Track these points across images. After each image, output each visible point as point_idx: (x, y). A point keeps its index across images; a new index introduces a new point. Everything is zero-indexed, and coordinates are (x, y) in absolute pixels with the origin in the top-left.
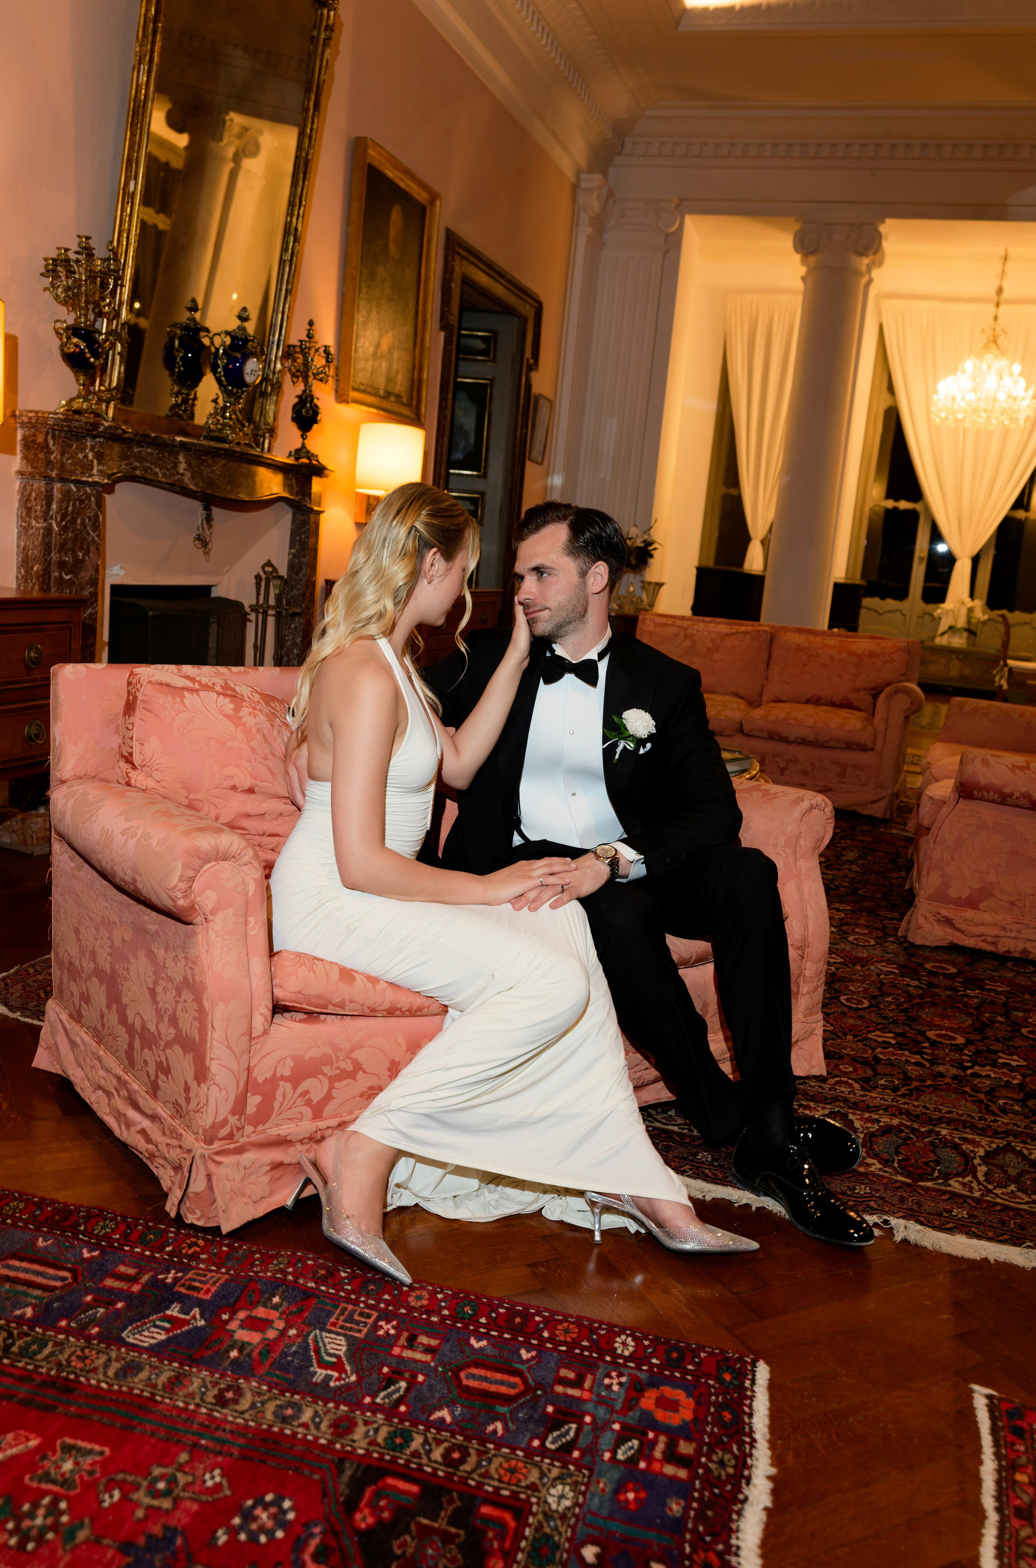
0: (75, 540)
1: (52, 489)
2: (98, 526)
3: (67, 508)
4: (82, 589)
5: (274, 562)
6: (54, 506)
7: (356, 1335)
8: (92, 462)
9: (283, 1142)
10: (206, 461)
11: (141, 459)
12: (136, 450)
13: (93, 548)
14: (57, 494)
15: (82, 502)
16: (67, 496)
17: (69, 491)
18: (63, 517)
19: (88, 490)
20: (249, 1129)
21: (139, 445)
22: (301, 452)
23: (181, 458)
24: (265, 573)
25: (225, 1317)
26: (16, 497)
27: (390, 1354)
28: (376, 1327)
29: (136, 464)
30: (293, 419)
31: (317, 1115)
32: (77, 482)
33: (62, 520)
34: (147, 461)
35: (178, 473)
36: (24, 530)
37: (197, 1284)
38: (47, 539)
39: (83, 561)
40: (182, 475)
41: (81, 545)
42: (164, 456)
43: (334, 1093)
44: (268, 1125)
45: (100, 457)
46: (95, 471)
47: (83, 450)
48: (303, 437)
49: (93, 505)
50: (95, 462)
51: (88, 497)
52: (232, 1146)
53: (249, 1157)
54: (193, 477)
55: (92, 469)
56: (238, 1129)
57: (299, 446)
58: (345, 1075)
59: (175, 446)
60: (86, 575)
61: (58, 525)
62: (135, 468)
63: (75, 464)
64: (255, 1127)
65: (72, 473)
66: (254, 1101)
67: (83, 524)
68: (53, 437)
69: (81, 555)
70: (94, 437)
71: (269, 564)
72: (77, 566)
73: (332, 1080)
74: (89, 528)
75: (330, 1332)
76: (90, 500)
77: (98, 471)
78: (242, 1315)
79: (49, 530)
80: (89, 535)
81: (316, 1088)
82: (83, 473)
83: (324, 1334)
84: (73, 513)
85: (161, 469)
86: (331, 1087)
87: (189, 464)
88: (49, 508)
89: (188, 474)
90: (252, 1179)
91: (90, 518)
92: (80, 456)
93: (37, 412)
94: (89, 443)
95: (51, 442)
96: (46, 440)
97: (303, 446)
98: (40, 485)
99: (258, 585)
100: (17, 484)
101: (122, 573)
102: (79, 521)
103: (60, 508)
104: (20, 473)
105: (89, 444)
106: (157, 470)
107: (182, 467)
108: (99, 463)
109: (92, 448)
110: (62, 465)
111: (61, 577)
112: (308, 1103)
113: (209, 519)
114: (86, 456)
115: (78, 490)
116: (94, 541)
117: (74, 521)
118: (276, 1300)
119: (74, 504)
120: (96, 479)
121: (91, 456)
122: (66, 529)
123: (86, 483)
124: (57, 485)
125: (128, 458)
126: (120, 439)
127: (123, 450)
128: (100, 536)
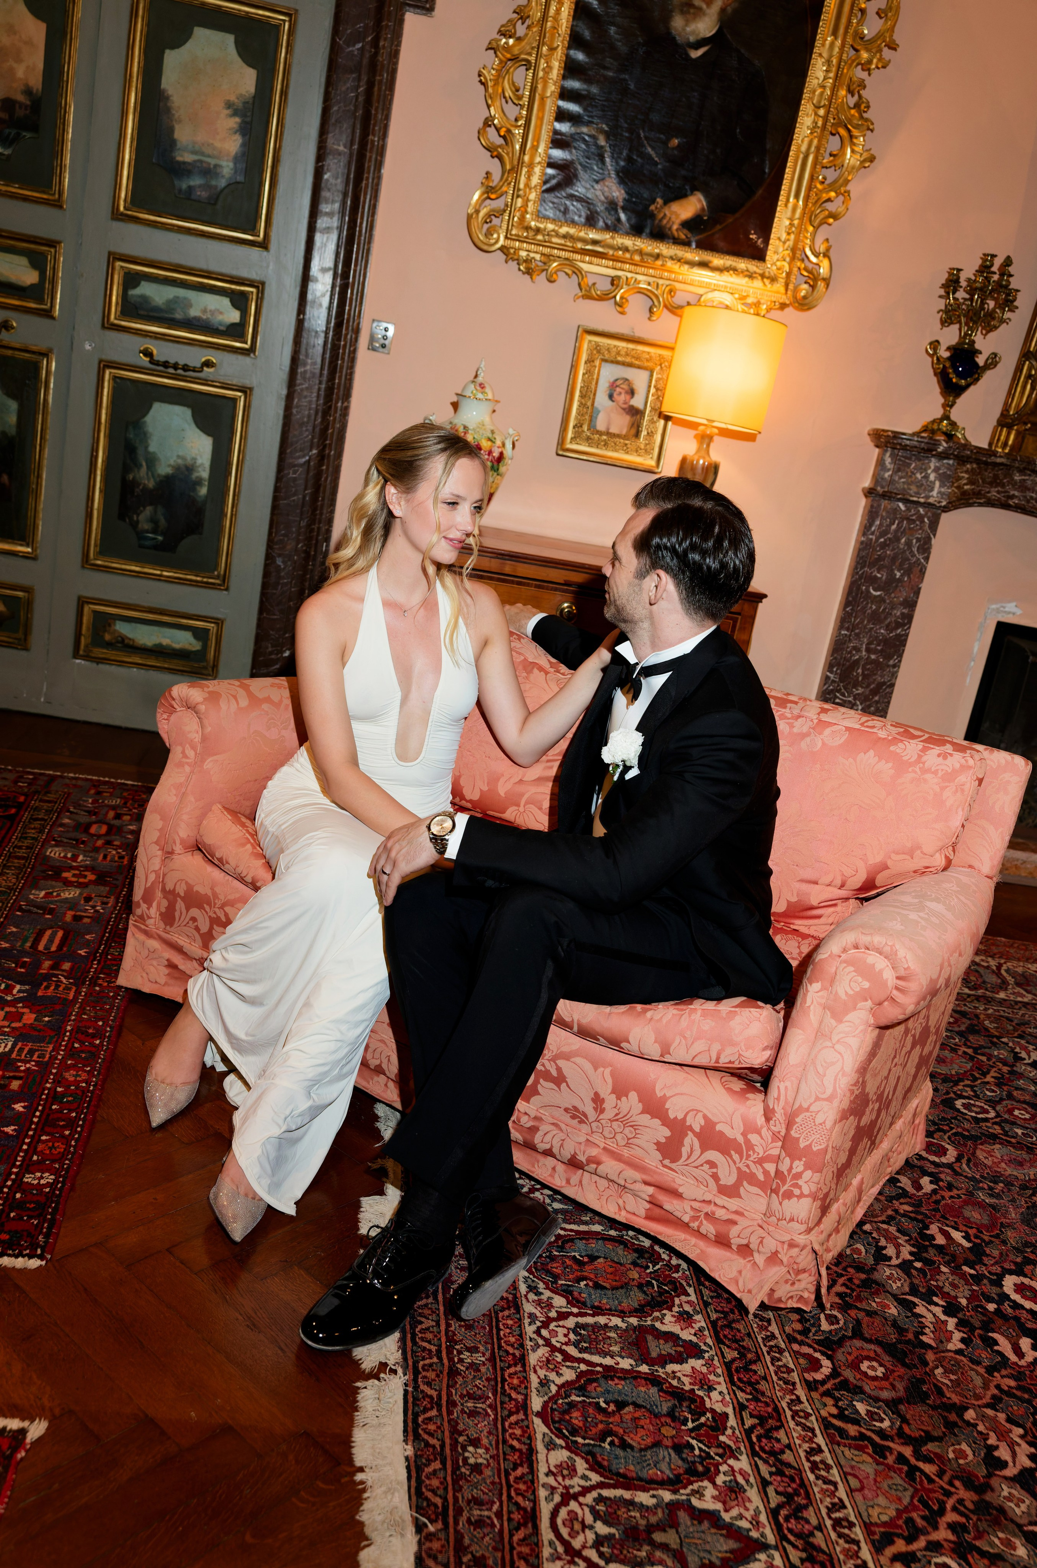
0: (894, 559)
1: (879, 506)
2: (925, 548)
3: (892, 525)
4: (892, 608)
6: (878, 522)
8: (934, 483)
11: (1023, 487)
12: (1017, 477)
13: (916, 570)
14: (882, 511)
15: (911, 522)
16: (894, 514)
17: (896, 510)
18: (883, 534)
19: (921, 511)
21: (1022, 471)
29: (1016, 493)
32: (906, 501)
33: (881, 536)
38: (862, 553)
39: (900, 580)
41: (901, 565)
45: (943, 478)
46: (935, 493)
47: (923, 470)
49: (927, 527)
50: (937, 484)
51: (921, 518)
53: (154, 944)
55: (932, 490)
60: (902, 594)
61: (878, 540)
62: (1013, 497)
63: (910, 484)
65: (904, 492)
67: (909, 544)
68: (890, 456)
69: (898, 574)
70: (940, 458)
72: (890, 585)
74: (915, 550)
76: (923, 522)
77: (939, 492)
80: (913, 556)
82: (918, 493)
84: (896, 531)
88: (871, 525)
91: (918, 540)
92: (919, 476)
94: (933, 463)
95: (887, 460)
96: (883, 458)
98: (872, 502)
100: (864, 500)
101: (1019, 612)
102: (903, 540)
103: (881, 525)
104: (866, 491)
105: (932, 465)
108: (943, 485)
109: (936, 470)
110: (891, 483)
111: (869, 592)
114: (926, 477)
115: (908, 509)
116: (918, 562)
117: (898, 540)
119: (901, 523)
120: (931, 500)
121: (932, 477)
122: (883, 546)
123: (917, 503)
124: (884, 503)
125: (1003, 486)
126: (986, 463)
127: (996, 477)
128: (927, 559)
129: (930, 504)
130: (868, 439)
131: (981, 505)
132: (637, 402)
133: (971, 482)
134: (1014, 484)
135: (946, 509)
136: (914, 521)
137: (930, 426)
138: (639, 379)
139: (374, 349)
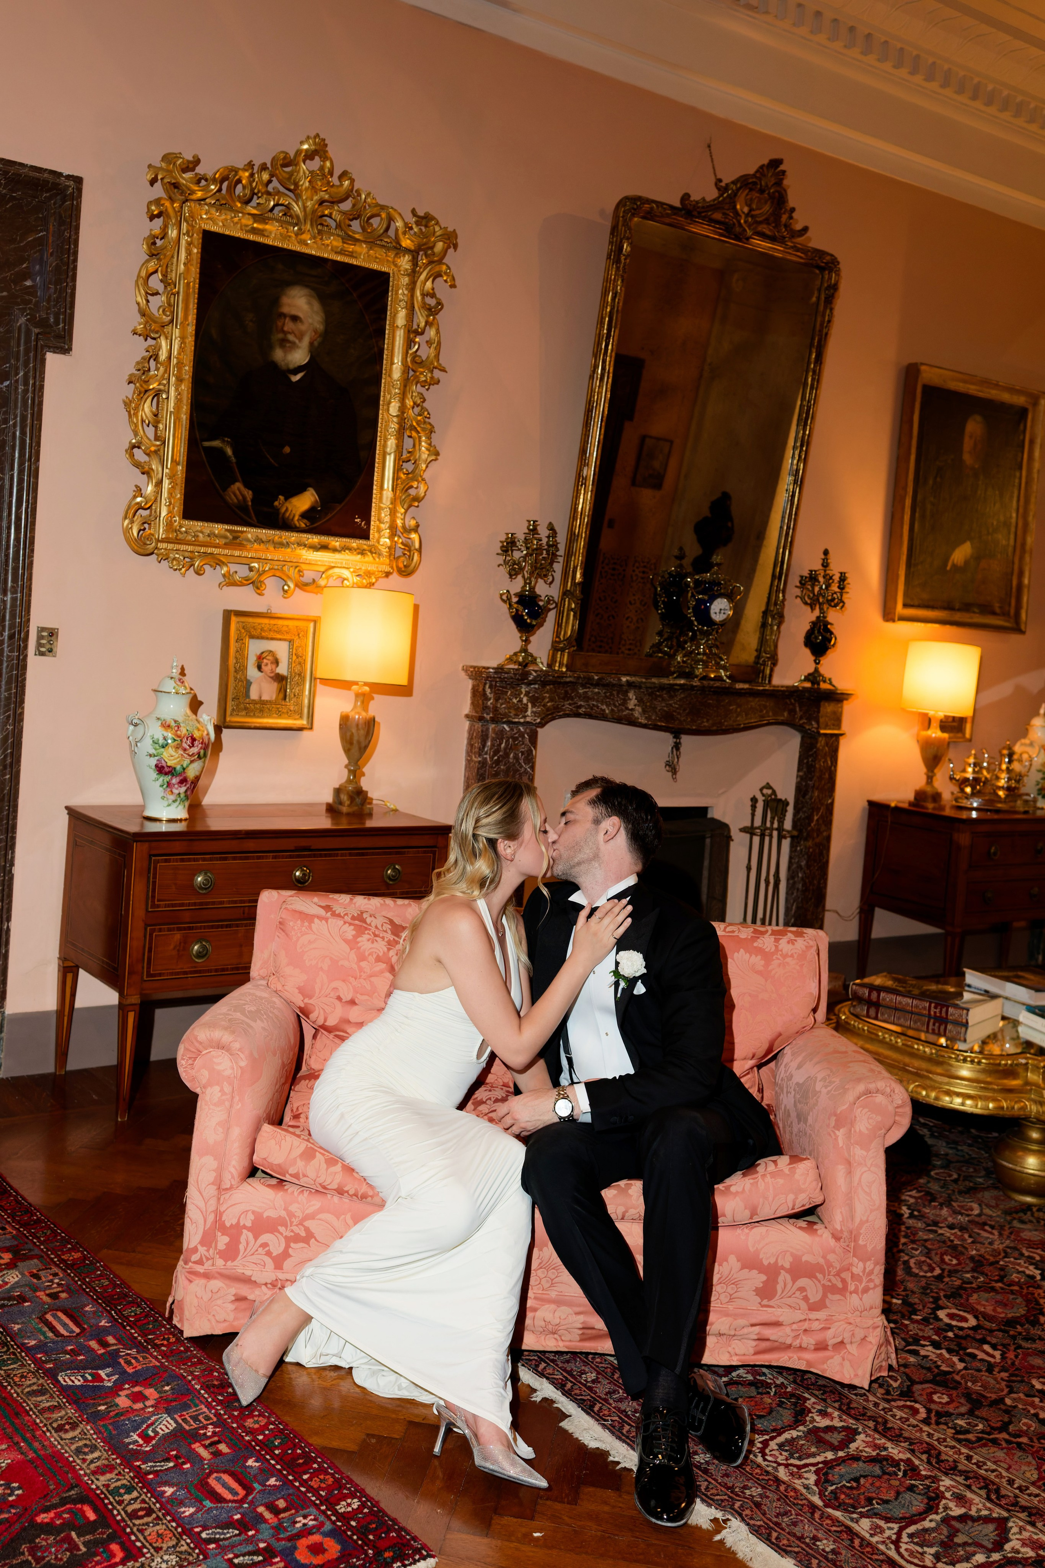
0: (506, 771)
1: (488, 729)
2: (530, 759)
3: (501, 744)
5: (772, 784)
6: (489, 743)
7: (187, 1428)
8: (526, 705)
9: (247, 1280)
10: (660, 696)
11: (586, 699)
12: (579, 691)
14: (491, 734)
15: (515, 739)
16: (500, 734)
17: (503, 731)
18: (496, 752)
19: (522, 729)
20: (220, 1262)
21: (584, 686)
22: (814, 677)
23: (631, 695)
24: (763, 795)
25: (127, 1386)
26: (466, 735)
27: (190, 1445)
28: (205, 1427)
29: (582, 704)
30: (806, 645)
31: (278, 1266)
32: (509, 723)
33: (495, 755)
34: (593, 699)
35: (627, 708)
36: (469, 761)
37: (133, 1361)
38: (481, 771)
40: (632, 710)
42: (612, 694)
43: (290, 1251)
44: (235, 1263)
45: (534, 701)
46: (529, 713)
47: (517, 695)
48: (817, 662)
49: (527, 742)
50: (530, 705)
51: (522, 735)
52: (202, 1271)
53: (216, 1284)
54: (644, 711)
55: (526, 711)
56: (208, 1259)
57: (811, 670)
58: (297, 1238)
59: (621, 685)
61: (491, 758)
62: (580, 707)
63: (509, 708)
64: (226, 1261)
65: (506, 715)
66: (223, 1241)
67: (516, 758)
68: (490, 687)
70: (529, 684)
71: (768, 786)
73: (288, 1240)
74: (522, 761)
75: (173, 1419)
76: (523, 737)
77: (532, 712)
78: (137, 1389)
79: (483, 763)
80: (521, 767)
81: (276, 1244)
82: (516, 715)
83: (169, 1419)
84: (505, 749)
85: (608, 706)
86: (288, 1246)
87: (640, 701)
88: (484, 746)
89: (639, 709)
90: (219, 1302)
91: (523, 753)
92: (515, 701)
93: (474, 667)
95: (488, 691)
96: (484, 690)
97: (816, 670)
98: (478, 725)
99: (754, 807)
100: (467, 724)
102: (511, 755)
103: (493, 745)
104: (467, 716)
105: (523, 690)
106: (604, 707)
107: (632, 704)
108: (533, 706)
109: (527, 694)
110: (496, 709)
112: (269, 1253)
113: (677, 746)
114: (521, 701)
115: (512, 729)
116: (526, 772)
117: (507, 755)
118: (167, 1388)
119: (507, 741)
120: (528, 719)
121: (525, 700)
122: (497, 762)
123: (519, 723)
124: (492, 726)
125: (572, 699)
126: (560, 683)
127: (566, 692)
128: (533, 768)
129: (528, 722)
130: (463, 674)
131: (561, 717)
132: (282, 669)
133: (551, 700)
134: (579, 696)
135: (542, 725)
136: (516, 739)
137: (515, 658)
138: (281, 649)
139: (42, 654)
